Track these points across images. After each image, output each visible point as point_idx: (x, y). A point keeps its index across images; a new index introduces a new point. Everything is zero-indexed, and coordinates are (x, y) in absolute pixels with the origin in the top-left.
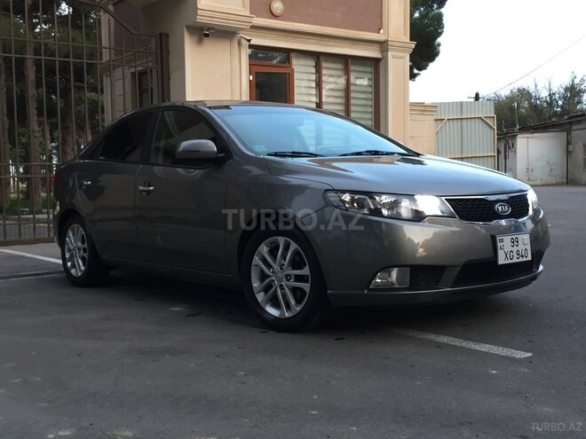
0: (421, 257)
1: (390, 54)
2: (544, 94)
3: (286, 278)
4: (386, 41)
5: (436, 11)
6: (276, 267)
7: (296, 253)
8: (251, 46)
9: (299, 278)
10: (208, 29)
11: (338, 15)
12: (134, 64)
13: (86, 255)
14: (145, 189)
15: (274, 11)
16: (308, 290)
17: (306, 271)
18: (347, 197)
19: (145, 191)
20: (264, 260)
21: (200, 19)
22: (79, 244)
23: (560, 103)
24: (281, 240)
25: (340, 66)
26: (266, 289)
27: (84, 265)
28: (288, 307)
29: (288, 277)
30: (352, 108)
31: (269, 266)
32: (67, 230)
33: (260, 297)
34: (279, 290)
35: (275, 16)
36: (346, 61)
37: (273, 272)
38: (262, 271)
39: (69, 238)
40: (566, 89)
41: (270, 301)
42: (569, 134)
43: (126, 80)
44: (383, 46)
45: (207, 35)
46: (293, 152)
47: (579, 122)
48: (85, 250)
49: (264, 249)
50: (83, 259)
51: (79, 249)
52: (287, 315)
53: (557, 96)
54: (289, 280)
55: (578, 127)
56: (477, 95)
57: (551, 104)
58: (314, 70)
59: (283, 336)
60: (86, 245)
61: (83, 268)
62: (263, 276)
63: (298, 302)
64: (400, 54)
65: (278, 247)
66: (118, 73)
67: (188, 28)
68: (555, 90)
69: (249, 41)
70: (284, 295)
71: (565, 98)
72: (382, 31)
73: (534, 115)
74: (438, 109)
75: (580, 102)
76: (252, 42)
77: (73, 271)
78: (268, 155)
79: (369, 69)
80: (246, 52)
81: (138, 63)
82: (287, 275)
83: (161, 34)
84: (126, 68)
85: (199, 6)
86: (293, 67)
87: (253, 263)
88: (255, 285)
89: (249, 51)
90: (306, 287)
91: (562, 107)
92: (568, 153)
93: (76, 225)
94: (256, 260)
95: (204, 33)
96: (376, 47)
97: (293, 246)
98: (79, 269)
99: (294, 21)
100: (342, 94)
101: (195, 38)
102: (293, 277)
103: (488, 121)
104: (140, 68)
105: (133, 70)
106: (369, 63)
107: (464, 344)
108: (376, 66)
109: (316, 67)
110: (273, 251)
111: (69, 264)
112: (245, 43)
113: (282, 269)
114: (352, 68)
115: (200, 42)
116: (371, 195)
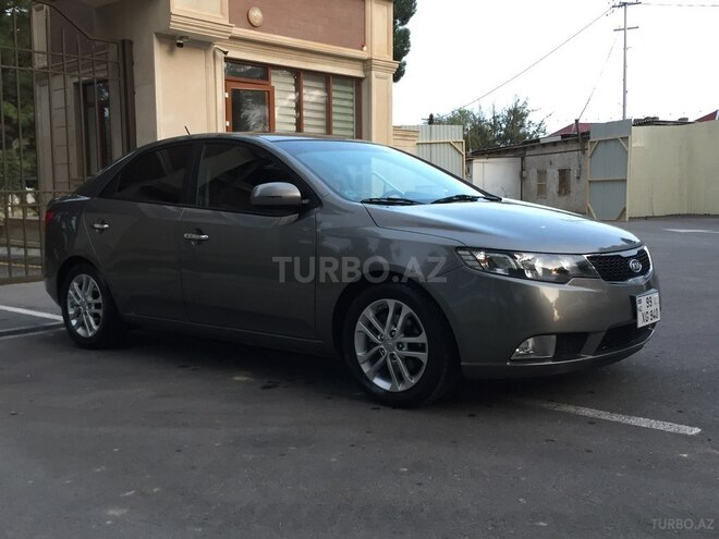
0: (559, 321)
1: (373, 73)
2: (489, 117)
3: (398, 348)
4: (370, 60)
5: (400, 28)
6: (385, 332)
7: (409, 317)
8: (227, 60)
9: (412, 347)
10: (181, 38)
11: (320, 28)
12: (77, 73)
13: (100, 312)
14: (194, 236)
15: (252, 20)
16: (425, 360)
17: (422, 339)
18: (481, 256)
19: (194, 240)
20: (370, 325)
21: (173, 26)
22: (90, 299)
23: (504, 126)
24: (391, 303)
25: (321, 85)
26: (373, 359)
27: (97, 324)
28: (401, 378)
29: (400, 345)
30: (334, 124)
31: (376, 332)
32: (71, 281)
33: (366, 368)
34: (389, 360)
35: (253, 27)
36: (327, 79)
37: (382, 340)
38: (367, 338)
39: (73, 290)
40: (510, 112)
41: (379, 371)
42: (523, 159)
43: (68, 91)
44: (366, 64)
45: (180, 45)
46: (388, 199)
47: (534, 147)
48: (98, 306)
49: (369, 313)
50: (95, 316)
51: (90, 304)
52: (400, 388)
53: (501, 119)
54: (401, 349)
55: (532, 152)
56: (431, 116)
57: (494, 126)
58: (293, 88)
59: (398, 412)
60: (100, 300)
61: (95, 328)
62: (369, 344)
63: (413, 373)
64: (384, 74)
65: (387, 310)
66: (57, 82)
67: (158, 35)
68: (498, 112)
69: (226, 53)
70: (396, 366)
71: (508, 121)
72: (365, 48)
73: (478, 138)
74: (420, 134)
75: (522, 126)
76: (229, 55)
77: (80, 331)
78: (362, 202)
79: (350, 89)
80: (221, 66)
81: (82, 72)
82: (399, 343)
83: (123, 41)
84: (68, 77)
85: (173, 11)
86: (272, 84)
87: (357, 329)
88: (359, 354)
89: (224, 65)
90: (423, 356)
91: (505, 130)
92: (522, 178)
93: (84, 277)
94: (360, 326)
95: (177, 42)
96: (359, 65)
97: (406, 310)
98: (89, 328)
99: (274, 33)
100: (322, 108)
101: (166, 48)
102: (406, 345)
103: (456, 146)
104: (84, 79)
105: (76, 80)
106: (349, 82)
107: (615, 418)
108: (358, 85)
109: (295, 85)
110: (381, 315)
111: (74, 322)
112: (221, 55)
113: (392, 336)
114: (334, 87)
115: (171, 52)
116: (511, 253)
